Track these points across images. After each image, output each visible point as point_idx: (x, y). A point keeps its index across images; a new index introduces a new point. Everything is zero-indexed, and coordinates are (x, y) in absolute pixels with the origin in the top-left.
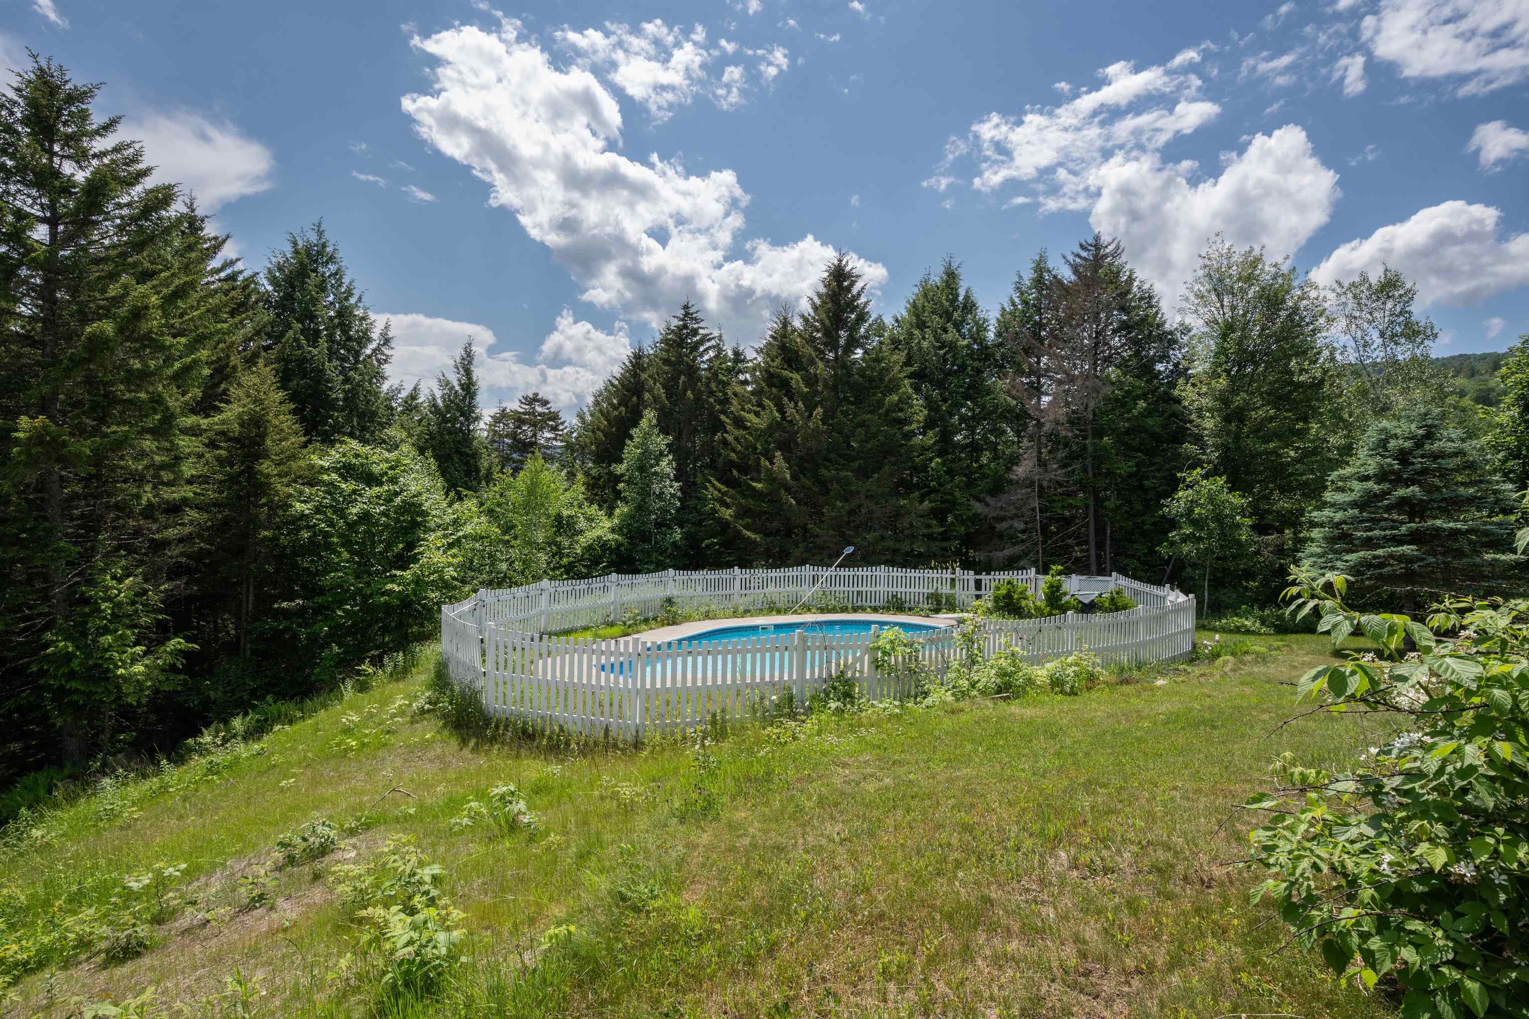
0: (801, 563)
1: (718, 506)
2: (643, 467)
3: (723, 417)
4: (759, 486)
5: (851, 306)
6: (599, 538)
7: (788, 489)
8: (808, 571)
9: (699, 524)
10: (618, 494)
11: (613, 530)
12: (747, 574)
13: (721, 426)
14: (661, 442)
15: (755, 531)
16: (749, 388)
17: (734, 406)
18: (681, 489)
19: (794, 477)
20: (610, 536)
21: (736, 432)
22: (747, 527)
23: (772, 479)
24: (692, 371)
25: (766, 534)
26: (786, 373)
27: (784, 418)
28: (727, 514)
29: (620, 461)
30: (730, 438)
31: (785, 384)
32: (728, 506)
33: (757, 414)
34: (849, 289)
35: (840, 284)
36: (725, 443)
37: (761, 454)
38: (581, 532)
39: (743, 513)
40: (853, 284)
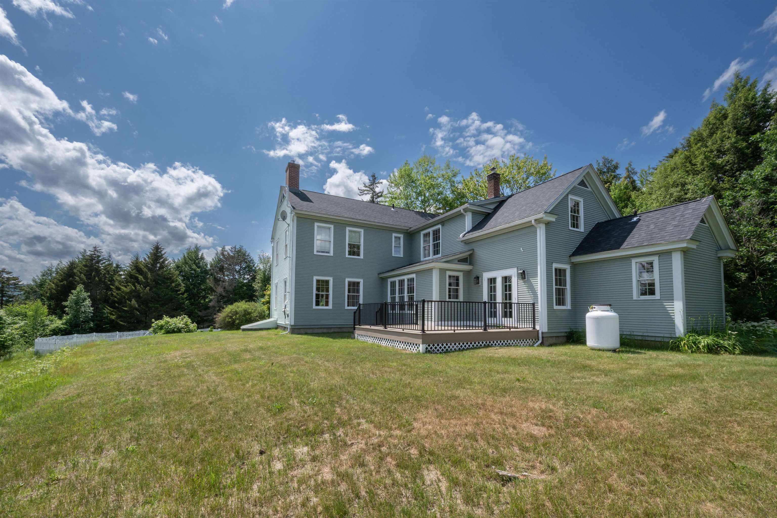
0: (140, 330)
1: (109, 315)
2: (77, 303)
3: (111, 287)
4: (126, 309)
5: (161, 257)
6: (57, 327)
7: (137, 310)
8: (142, 332)
9: (101, 321)
10: (64, 312)
11: (62, 324)
12: (121, 333)
13: (111, 289)
14: (85, 294)
15: (124, 322)
16: (123, 277)
17: (117, 284)
18: (94, 310)
19: (139, 306)
20: (62, 326)
21: (117, 292)
22: (121, 321)
23: (131, 307)
24: (98, 271)
25: (129, 323)
26: (137, 275)
27: (136, 289)
28: (113, 317)
29: (67, 301)
30: (114, 294)
31: (137, 278)
32: (113, 315)
33: (126, 287)
34: (160, 252)
35: (157, 251)
36: (112, 294)
37: (127, 299)
38: (48, 325)
39: (119, 317)
40: (161, 251)
